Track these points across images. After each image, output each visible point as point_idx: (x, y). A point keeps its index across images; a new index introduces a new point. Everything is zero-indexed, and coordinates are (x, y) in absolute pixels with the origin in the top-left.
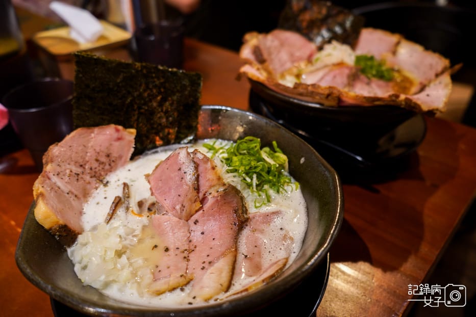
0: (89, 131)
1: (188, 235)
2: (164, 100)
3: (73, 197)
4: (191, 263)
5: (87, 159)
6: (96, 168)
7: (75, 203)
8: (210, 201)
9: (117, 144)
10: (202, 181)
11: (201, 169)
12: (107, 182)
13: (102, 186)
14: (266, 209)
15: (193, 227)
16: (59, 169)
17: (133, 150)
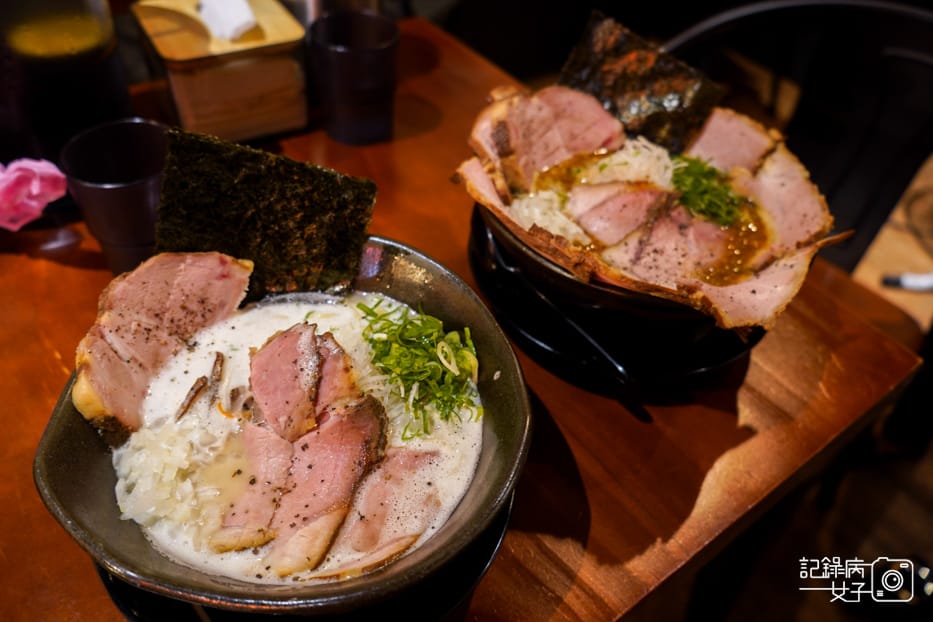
0: (178, 258)
1: (290, 464)
2: (307, 220)
3: (136, 367)
4: (281, 511)
5: (168, 304)
6: (180, 320)
7: (137, 377)
8: (332, 419)
9: (219, 284)
10: (325, 388)
11: (327, 367)
12: (195, 344)
13: (185, 351)
14: (418, 444)
15: (299, 453)
16: (119, 321)
17: (244, 295)
